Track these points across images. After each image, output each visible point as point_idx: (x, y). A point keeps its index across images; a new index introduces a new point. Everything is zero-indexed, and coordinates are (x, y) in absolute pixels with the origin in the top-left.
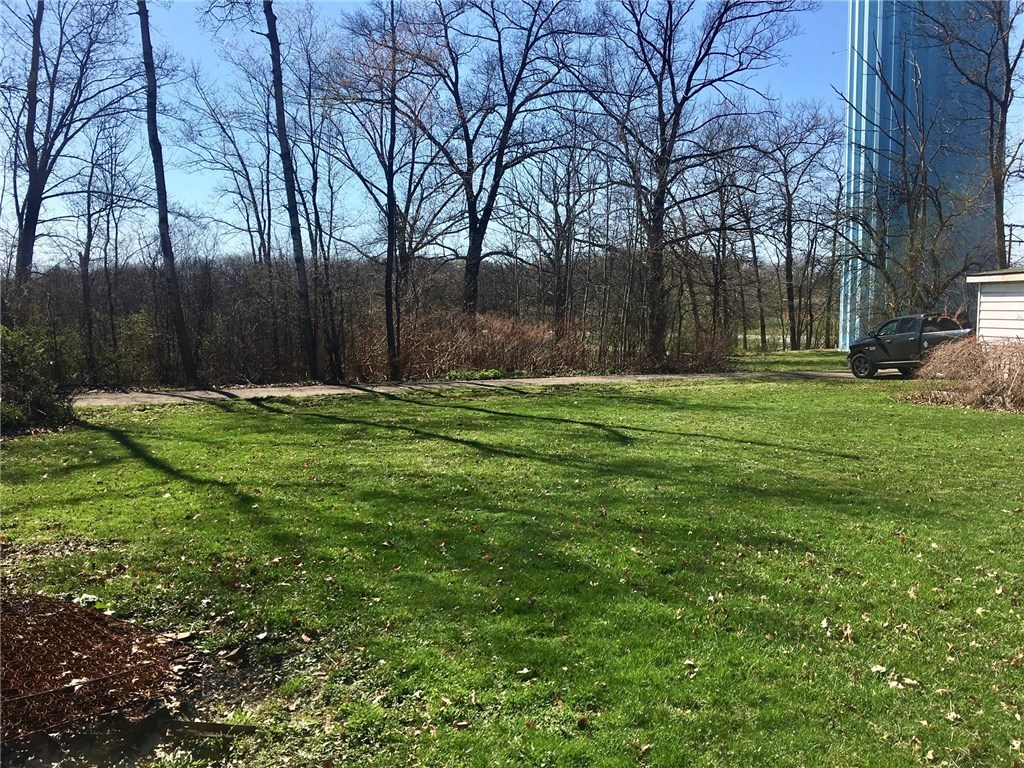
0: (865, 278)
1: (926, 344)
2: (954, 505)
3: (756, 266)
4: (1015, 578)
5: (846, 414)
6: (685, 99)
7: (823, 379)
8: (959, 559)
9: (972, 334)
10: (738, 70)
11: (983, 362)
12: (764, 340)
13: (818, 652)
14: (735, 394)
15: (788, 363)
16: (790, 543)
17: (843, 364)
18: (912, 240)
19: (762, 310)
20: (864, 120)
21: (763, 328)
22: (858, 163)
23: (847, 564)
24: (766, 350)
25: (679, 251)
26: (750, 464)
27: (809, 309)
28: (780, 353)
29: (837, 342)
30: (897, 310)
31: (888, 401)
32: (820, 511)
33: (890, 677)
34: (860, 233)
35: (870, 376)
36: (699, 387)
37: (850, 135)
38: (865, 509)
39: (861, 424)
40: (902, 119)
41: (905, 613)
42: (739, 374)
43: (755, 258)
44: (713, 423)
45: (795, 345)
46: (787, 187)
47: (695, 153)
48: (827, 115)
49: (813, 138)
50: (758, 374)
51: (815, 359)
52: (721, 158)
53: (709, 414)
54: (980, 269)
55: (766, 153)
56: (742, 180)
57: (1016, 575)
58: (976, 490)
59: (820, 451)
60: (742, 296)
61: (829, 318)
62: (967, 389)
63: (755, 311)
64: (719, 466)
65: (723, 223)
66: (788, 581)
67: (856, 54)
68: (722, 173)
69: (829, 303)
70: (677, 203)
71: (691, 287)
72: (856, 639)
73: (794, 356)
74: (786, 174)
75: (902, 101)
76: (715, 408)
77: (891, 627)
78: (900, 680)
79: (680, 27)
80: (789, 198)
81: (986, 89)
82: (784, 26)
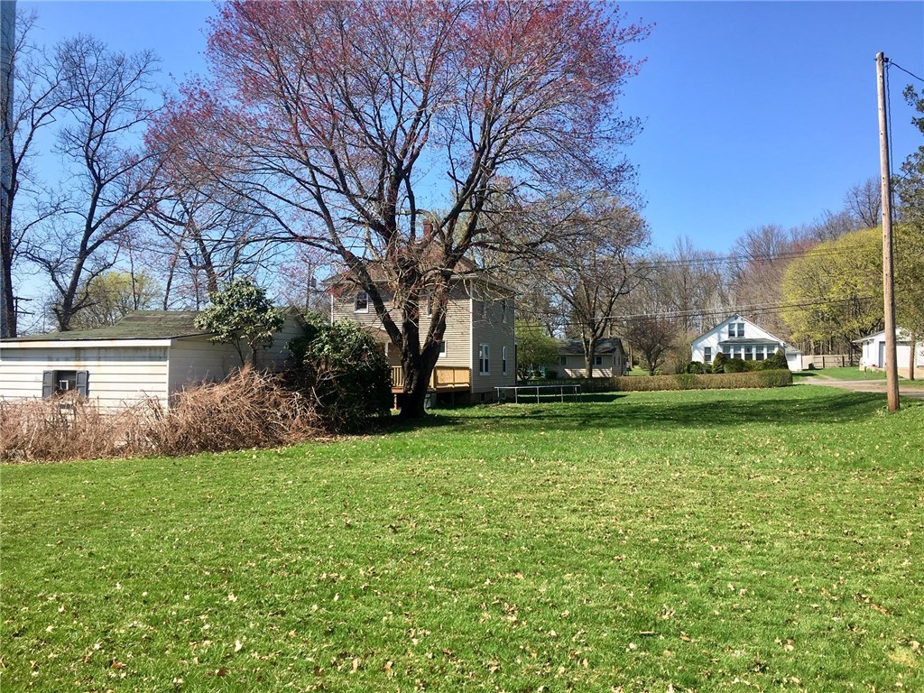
4: (72, 596)
8: (21, 592)
11: (6, 420)
57: (72, 593)
58: (19, 532)
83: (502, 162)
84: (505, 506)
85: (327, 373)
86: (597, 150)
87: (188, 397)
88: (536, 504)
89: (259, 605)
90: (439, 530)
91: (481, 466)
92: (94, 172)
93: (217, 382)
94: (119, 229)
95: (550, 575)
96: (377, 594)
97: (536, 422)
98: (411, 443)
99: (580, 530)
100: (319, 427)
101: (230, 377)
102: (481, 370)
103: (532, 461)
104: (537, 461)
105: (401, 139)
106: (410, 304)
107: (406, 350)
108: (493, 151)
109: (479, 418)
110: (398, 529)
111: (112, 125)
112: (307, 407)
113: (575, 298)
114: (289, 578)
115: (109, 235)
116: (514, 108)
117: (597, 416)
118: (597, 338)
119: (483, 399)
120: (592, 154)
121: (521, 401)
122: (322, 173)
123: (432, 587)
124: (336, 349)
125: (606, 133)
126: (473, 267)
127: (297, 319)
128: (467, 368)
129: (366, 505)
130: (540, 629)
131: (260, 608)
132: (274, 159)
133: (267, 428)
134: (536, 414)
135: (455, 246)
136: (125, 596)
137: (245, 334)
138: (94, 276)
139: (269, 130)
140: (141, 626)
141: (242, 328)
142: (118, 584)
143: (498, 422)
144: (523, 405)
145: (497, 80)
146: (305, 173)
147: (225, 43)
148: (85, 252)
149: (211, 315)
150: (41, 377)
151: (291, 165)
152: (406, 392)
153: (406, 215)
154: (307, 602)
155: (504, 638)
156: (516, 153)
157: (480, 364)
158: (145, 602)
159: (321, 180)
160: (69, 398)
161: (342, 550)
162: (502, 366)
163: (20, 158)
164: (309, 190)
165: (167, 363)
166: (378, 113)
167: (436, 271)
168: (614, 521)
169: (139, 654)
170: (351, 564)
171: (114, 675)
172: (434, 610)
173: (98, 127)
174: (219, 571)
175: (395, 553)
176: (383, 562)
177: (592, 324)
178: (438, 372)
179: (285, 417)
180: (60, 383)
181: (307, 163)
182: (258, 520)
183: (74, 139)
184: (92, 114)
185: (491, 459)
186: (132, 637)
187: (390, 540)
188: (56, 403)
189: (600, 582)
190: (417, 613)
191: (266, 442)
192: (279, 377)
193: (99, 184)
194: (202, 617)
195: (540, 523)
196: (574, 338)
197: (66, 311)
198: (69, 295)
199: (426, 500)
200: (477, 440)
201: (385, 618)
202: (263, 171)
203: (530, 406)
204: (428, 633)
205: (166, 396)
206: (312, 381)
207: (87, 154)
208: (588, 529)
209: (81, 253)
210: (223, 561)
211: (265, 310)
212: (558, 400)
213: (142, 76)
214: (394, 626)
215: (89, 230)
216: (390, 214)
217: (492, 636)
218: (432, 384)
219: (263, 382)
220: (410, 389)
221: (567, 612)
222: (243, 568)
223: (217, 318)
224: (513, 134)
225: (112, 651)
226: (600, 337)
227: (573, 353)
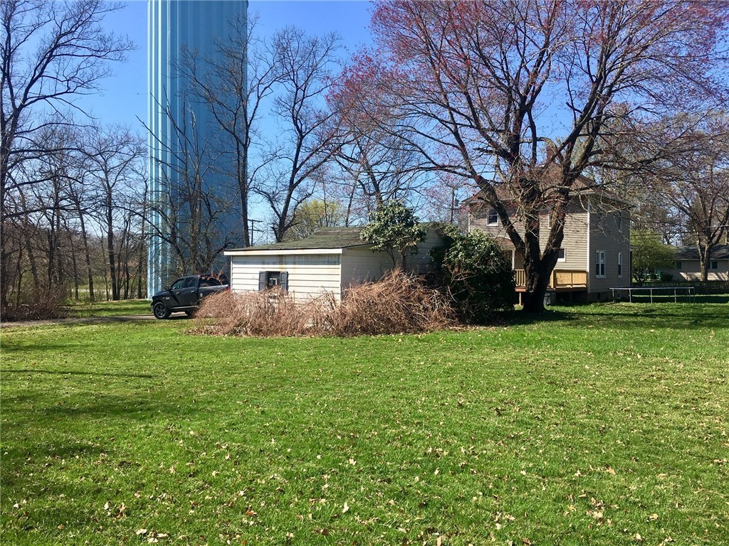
0: (164, 250)
1: (201, 295)
2: (209, 402)
3: (85, 238)
4: (238, 446)
5: (147, 346)
6: (22, 106)
7: (133, 321)
8: (207, 440)
9: (228, 288)
10: (66, 92)
11: (235, 306)
12: (92, 293)
13: (99, 530)
14: (63, 336)
15: (109, 310)
16: (89, 448)
17: (149, 309)
18: (193, 226)
19: (90, 270)
20: (160, 144)
21: (91, 284)
22: (157, 171)
23: (130, 457)
24: (94, 301)
25: (19, 222)
26: (68, 390)
27: (126, 270)
28: (104, 302)
29: (146, 294)
30: (185, 272)
31: (177, 334)
32: (118, 420)
33: (150, 535)
34: (160, 221)
35: (166, 317)
36: (34, 331)
37: (151, 151)
38: (149, 413)
39: (156, 352)
40: (184, 146)
41: (166, 486)
42: (69, 320)
43: (84, 232)
44: (42, 360)
45: (116, 297)
46: (107, 182)
47: (32, 148)
48: (135, 136)
49: (125, 149)
50: (84, 319)
51: (130, 306)
52: (54, 155)
53: (39, 352)
54: (234, 246)
55: (90, 156)
56: (72, 173)
57: (239, 444)
58: (223, 390)
59: (124, 375)
60: (74, 260)
61: (140, 277)
62: (225, 324)
63: (85, 272)
64: (41, 395)
65: (56, 204)
66: (83, 478)
67: (153, 99)
68: (56, 166)
69: (140, 267)
70: (17, 186)
71: (30, 251)
72: (128, 514)
73: (115, 304)
74: (106, 172)
75: (184, 134)
76: (44, 348)
77: (154, 498)
78: (155, 536)
79: (17, 51)
80: (109, 190)
81: (234, 134)
82: (101, 68)
83: (618, 90)
84: (606, 398)
85: (459, 275)
86: (713, 71)
87: (354, 292)
88: (638, 398)
89: (373, 471)
90: (540, 416)
91: (589, 358)
92: (298, 127)
93: (375, 281)
94: (314, 168)
95: (644, 473)
96: (473, 472)
97: (648, 320)
98: (528, 334)
99: (680, 429)
100: (453, 318)
101: (384, 277)
102: (598, 273)
103: (639, 357)
104: (644, 357)
105: (524, 79)
106: (530, 218)
107: (528, 256)
108: (609, 81)
109: (593, 314)
110: (502, 412)
111: (309, 92)
112: (444, 302)
113: (690, 208)
114: (401, 449)
115: (309, 173)
116: (631, 39)
117: (710, 316)
118: (713, 245)
119: (599, 298)
120: (708, 74)
121: (635, 300)
122: (459, 113)
123: (524, 473)
124: (468, 256)
125: (722, 54)
126: (590, 184)
127: (437, 232)
128: (584, 272)
129: (479, 388)
130: (625, 530)
131: (373, 473)
132: (421, 105)
133: (411, 318)
134: (648, 313)
135: (573, 166)
136: (275, 451)
137: (396, 244)
138: (299, 203)
139: (417, 82)
140: (278, 478)
141: (394, 240)
142: (273, 440)
143: (610, 319)
144: (636, 304)
145: (613, 16)
146: (446, 115)
147: (385, 18)
148: (292, 186)
149: (372, 230)
150: (258, 276)
151: (433, 108)
152: (528, 291)
153: (529, 143)
154: (412, 472)
155: (587, 536)
156: (632, 80)
157: (596, 267)
158: (288, 457)
159: (458, 119)
160: (276, 291)
161: (450, 428)
162: (617, 270)
163: (251, 121)
164: (448, 127)
165: (340, 266)
166: (505, 57)
167: (555, 189)
168: (717, 421)
169: (270, 504)
170: (455, 441)
171: (246, 521)
172: (521, 496)
173: (300, 93)
174: (349, 436)
175: (496, 434)
176: (484, 443)
177: (708, 232)
178: (558, 275)
179: (426, 309)
180: (270, 280)
181: (447, 106)
182: (390, 393)
183: (283, 104)
184: (296, 85)
185: (599, 352)
186: (269, 488)
187: (494, 421)
188: (267, 295)
189: (696, 486)
190: (506, 497)
191: (411, 328)
192: (422, 278)
193: (301, 137)
194: (326, 476)
195: (640, 418)
196: (690, 245)
197: (282, 229)
198: (283, 217)
199: (533, 387)
200: (589, 334)
201: (475, 498)
202: (413, 115)
203: (644, 305)
204: (513, 518)
205: (340, 292)
206: (448, 282)
207: (293, 115)
208: (688, 428)
209: (290, 187)
210: (354, 428)
211: (411, 224)
212: (672, 300)
213: (329, 52)
214: (483, 508)
215: (295, 170)
216: (515, 142)
217: (575, 531)
218: (552, 284)
219: (410, 282)
220: (531, 289)
221: (655, 516)
222: (368, 436)
223: (376, 231)
224: (629, 64)
225: (251, 499)
226: (715, 244)
227: (689, 258)
